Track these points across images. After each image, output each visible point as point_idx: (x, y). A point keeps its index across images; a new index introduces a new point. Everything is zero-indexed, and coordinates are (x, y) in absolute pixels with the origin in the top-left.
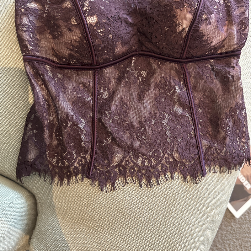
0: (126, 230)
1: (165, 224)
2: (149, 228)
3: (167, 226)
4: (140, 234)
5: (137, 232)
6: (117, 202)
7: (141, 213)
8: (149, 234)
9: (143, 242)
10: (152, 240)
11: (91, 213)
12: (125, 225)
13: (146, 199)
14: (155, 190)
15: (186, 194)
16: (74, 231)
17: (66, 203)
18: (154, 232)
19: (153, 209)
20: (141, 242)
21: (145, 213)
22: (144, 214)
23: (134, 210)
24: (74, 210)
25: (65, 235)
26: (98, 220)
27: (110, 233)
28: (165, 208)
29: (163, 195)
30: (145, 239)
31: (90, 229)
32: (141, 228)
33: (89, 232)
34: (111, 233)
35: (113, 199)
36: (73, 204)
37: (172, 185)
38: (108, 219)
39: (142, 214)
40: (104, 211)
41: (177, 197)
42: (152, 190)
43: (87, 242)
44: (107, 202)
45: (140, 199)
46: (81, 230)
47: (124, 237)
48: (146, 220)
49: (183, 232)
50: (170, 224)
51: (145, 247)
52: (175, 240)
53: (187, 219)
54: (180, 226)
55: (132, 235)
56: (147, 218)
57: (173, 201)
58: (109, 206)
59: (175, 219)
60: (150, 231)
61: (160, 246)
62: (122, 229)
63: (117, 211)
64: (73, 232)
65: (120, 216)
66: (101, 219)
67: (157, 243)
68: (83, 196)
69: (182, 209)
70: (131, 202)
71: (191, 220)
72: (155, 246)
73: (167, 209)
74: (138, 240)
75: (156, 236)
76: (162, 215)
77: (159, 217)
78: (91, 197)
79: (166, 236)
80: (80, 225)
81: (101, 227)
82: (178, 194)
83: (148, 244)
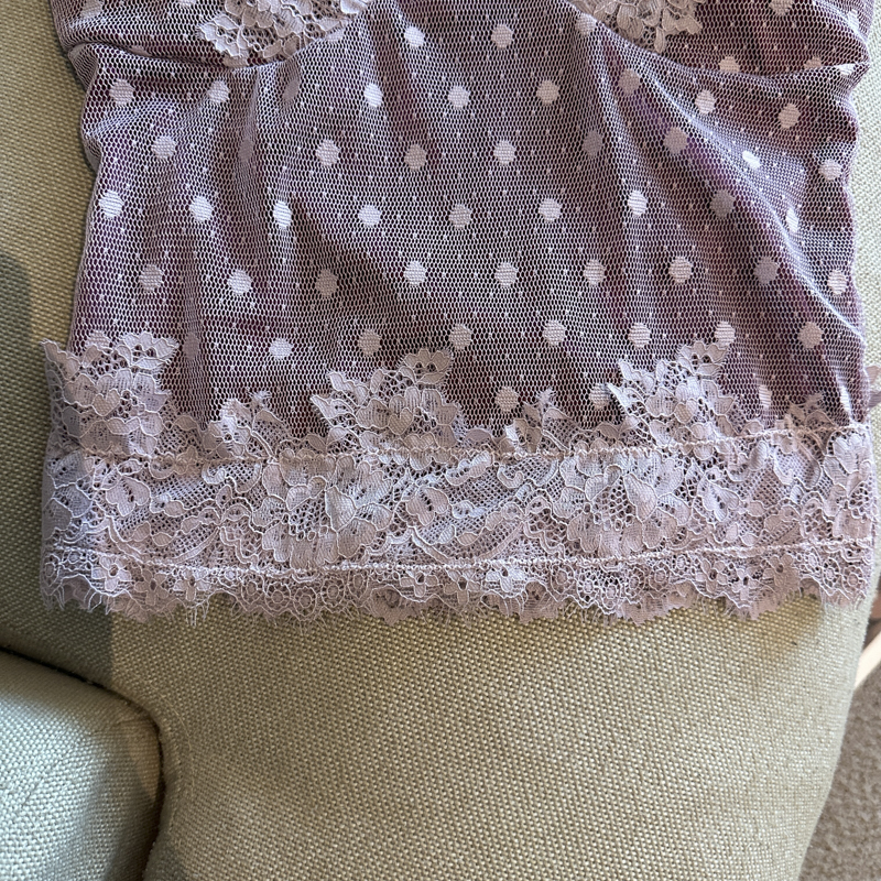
0: (516, 811)
1: (659, 779)
2: (602, 799)
3: (666, 785)
4: (570, 822)
5: (558, 816)
6: (478, 710)
7: (569, 744)
8: (601, 820)
9: (580, 853)
10: (614, 840)
11: (382, 758)
12: (513, 794)
13: (584, 691)
14: (616, 656)
15: (724, 662)
16: (314, 834)
17: (277, 730)
18: (618, 811)
19: (610, 724)
20: (572, 851)
21: (582, 742)
22: (578, 749)
23: (543, 737)
24: (312, 755)
25: (279, 852)
26: (409, 785)
27: (455, 830)
28: (653, 718)
29: (645, 672)
30: (589, 840)
31: (379, 821)
32: (572, 799)
33: (377, 832)
34: (460, 829)
35: (463, 699)
36: (308, 732)
37: (676, 634)
38: (447, 776)
39: (571, 747)
40: (428, 747)
41: (695, 675)
42: (605, 658)
43: (369, 871)
44: (439, 714)
45: (564, 691)
46: (342, 827)
47: (511, 841)
48: (588, 769)
49: (720, 800)
50: (673, 774)
51: (588, 869)
52: (694, 831)
53: (731, 751)
54: (710, 779)
55: (540, 830)
56: (592, 760)
57: (682, 691)
58: (448, 725)
59: (691, 755)
60: (605, 808)
61: (642, 860)
62: (502, 810)
63: (480, 743)
64: (310, 837)
65: (492, 762)
66: (421, 778)
67: (633, 848)
68: (345, 697)
69: (712, 717)
70: (529, 706)
71: (741, 753)
72: (624, 862)
73: (661, 722)
74: (563, 847)
75: (627, 826)
76: (644, 744)
77: (633, 754)
78: (377, 698)
79: (663, 820)
80: (339, 811)
81: (422, 809)
82: (696, 663)
83: (600, 858)
